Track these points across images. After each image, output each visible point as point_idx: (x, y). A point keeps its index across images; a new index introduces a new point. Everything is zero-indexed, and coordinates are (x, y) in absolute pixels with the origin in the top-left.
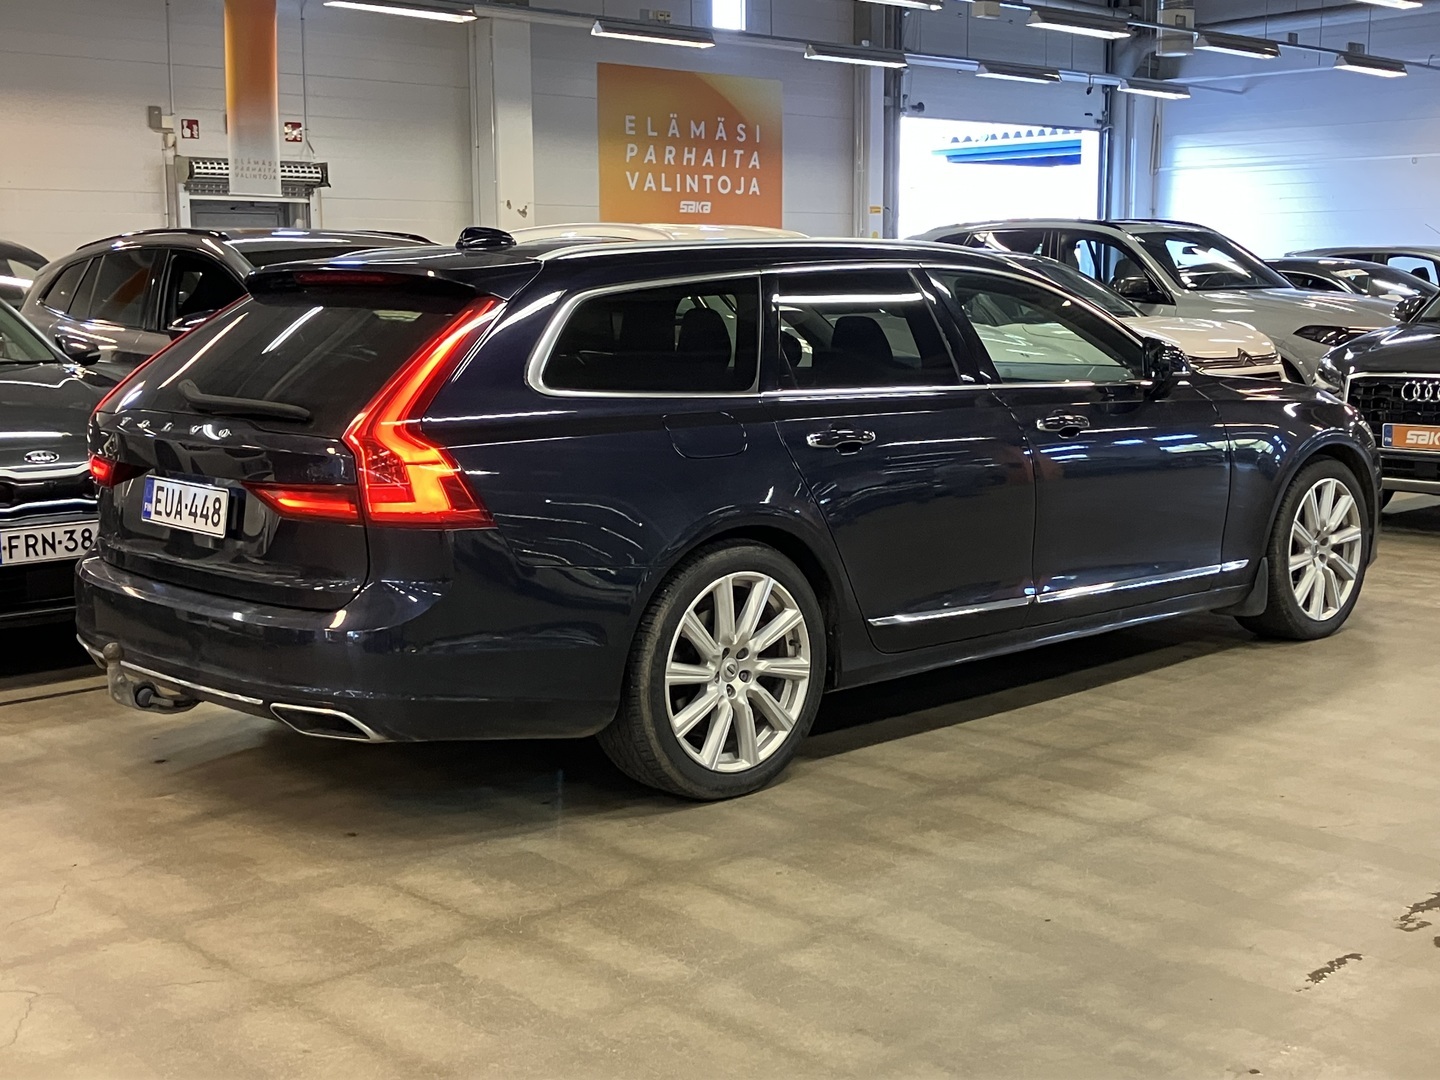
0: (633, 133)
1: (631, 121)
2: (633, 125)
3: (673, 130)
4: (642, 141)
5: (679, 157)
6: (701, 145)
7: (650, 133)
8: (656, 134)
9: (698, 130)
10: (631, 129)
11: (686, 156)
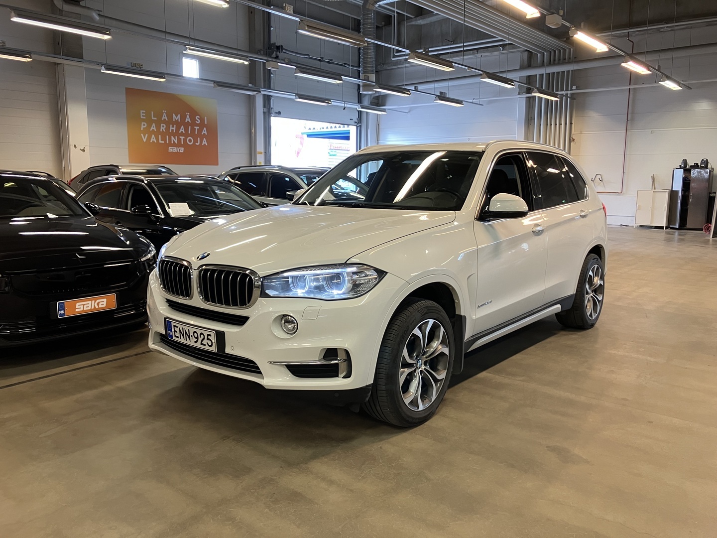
0: (144, 118)
1: (143, 113)
3: (165, 117)
4: (149, 121)
5: (168, 128)
6: (178, 124)
7: (153, 118)
8: (156, 119)
9: (177, 118)
11: (171, 128)
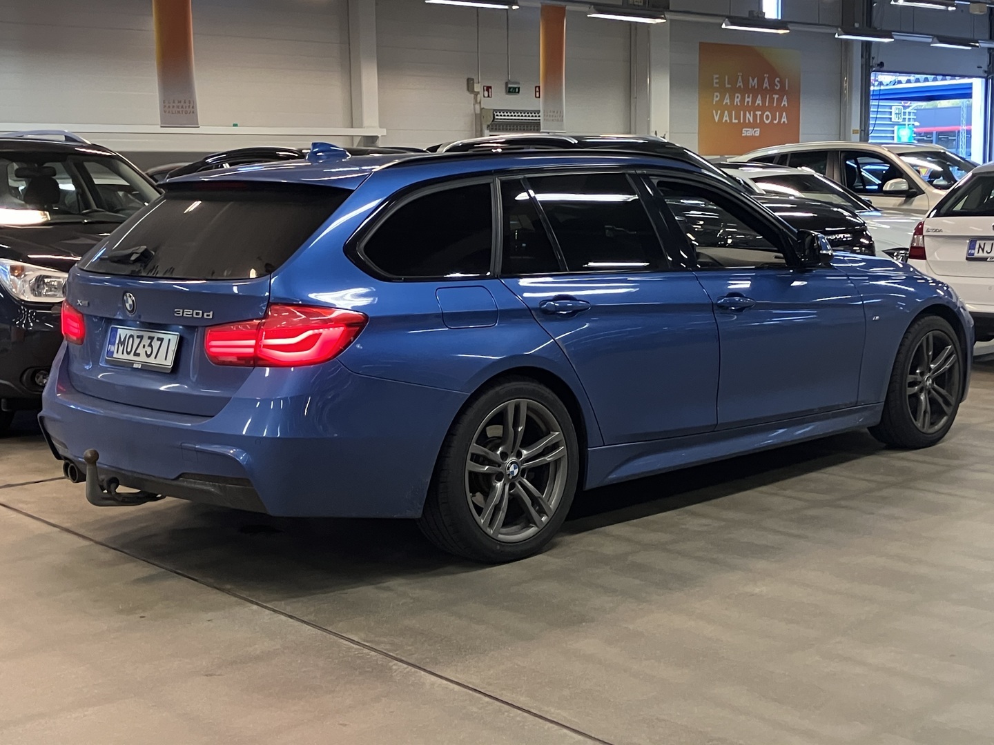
0: (718, 86)
1: (717, 78)
2: (717, 81)
3: (740, 84)
4: (722, 90)
5: (743, 100)
6: (755, 92)
7: (727, 86)
8: (730, 86)
9: (754, 82)
10: (716, 83)
11: (747, 100)
